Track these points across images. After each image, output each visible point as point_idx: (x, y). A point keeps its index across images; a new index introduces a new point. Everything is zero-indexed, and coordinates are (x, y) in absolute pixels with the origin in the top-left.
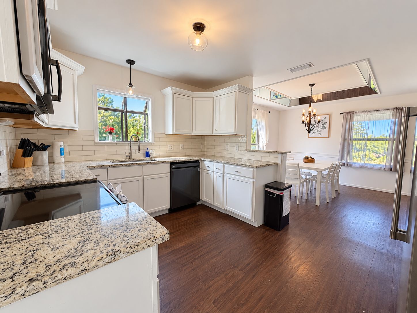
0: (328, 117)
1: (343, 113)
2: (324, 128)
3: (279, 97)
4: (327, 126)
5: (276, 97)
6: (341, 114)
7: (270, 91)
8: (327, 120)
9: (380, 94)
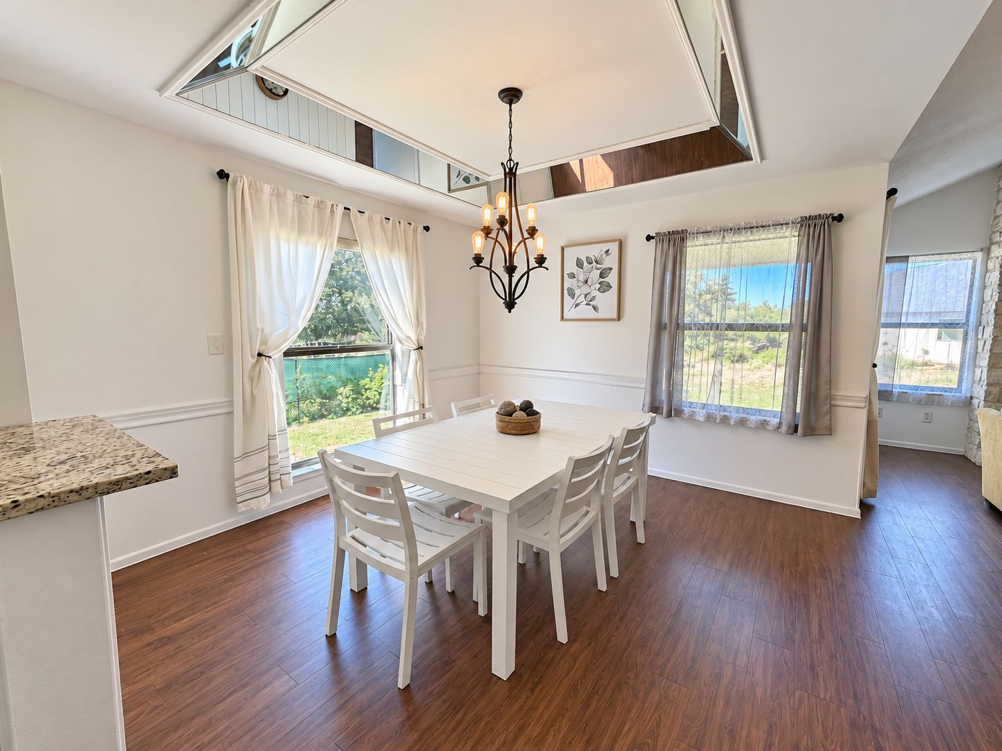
0: (614, 247)
1: (653, 238)
2: (605, 287)
3: (473, 182)
4: (612, 278)
5: (467, 180)
6: (649, 238)
7: (449, 165)
8: (611, 262)
9: (759, 160)
